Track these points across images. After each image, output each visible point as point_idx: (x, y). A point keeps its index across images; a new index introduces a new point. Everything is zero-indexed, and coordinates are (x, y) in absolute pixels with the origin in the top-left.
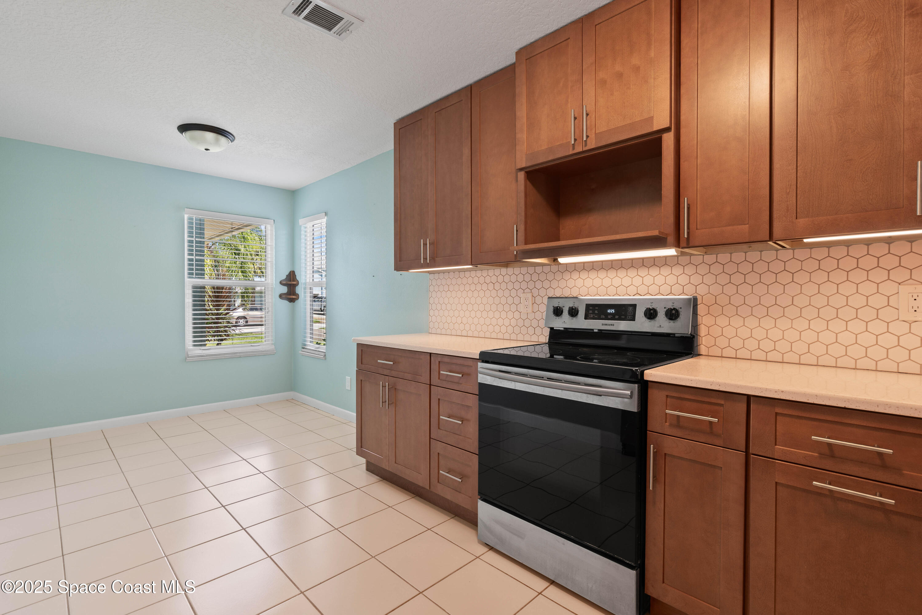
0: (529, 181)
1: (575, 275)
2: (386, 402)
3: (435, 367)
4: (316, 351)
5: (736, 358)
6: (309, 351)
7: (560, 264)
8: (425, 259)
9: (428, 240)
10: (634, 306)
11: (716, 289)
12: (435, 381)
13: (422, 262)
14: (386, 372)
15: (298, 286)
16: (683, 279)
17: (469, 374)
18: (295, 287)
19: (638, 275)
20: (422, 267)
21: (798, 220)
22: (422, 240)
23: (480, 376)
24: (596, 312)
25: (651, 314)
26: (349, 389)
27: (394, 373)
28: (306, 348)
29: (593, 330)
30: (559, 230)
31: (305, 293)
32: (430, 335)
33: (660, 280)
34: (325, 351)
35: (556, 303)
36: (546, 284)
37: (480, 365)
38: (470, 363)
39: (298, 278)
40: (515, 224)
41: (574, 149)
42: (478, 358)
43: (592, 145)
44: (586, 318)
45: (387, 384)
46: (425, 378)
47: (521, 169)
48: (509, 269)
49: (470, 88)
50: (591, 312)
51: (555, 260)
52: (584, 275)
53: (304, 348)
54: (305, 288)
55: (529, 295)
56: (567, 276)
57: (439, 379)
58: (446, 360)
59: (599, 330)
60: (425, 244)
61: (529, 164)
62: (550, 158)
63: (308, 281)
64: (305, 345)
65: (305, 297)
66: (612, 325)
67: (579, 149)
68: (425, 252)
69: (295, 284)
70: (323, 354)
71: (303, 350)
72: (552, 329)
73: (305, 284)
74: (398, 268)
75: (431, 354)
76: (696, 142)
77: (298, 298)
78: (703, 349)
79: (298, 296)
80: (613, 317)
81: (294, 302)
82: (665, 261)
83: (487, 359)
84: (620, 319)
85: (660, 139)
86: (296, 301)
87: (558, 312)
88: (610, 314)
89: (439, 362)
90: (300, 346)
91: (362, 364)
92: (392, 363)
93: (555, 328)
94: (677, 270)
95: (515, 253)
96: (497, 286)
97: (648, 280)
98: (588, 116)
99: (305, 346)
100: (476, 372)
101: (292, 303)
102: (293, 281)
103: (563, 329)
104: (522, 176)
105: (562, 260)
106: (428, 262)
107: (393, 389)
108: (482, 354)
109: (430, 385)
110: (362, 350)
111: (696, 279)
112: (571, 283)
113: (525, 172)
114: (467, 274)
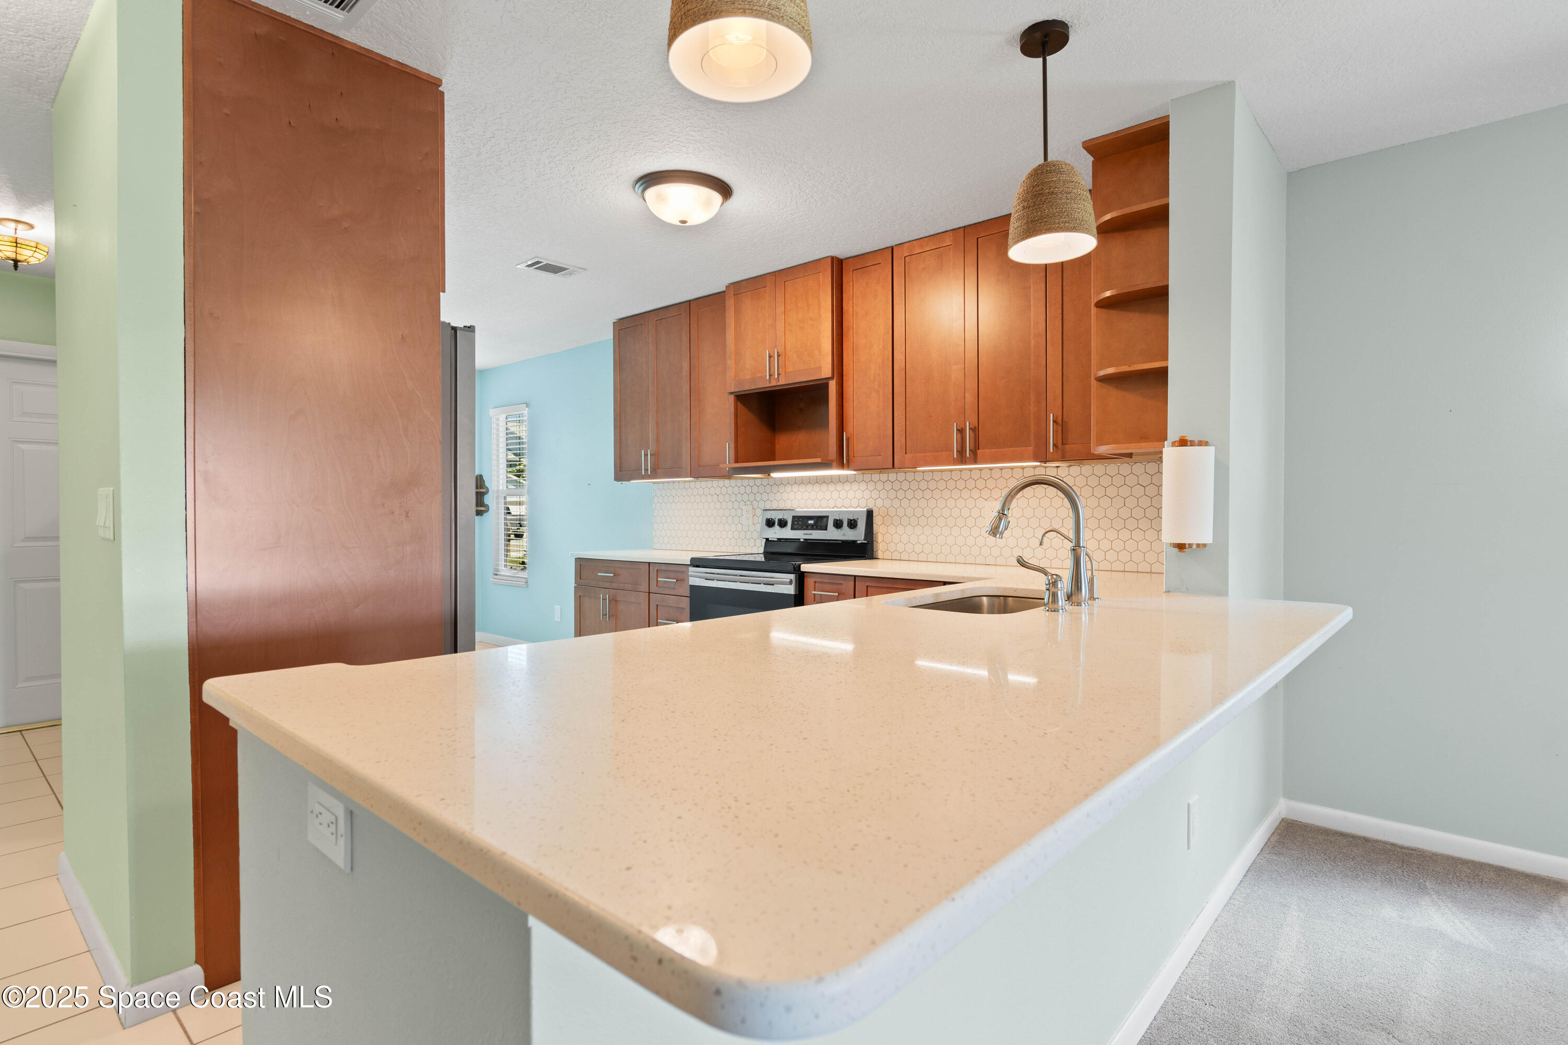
0: (740, 402)
1: (788, 488)
2: (606, 615)
3: (653, 575)
4: (514, 577)
5: (900, 560)
6: (504, 578)
7: (773, 478)
8: (646, 470)
9: (649, 451)
10: (827, 517)
11: (888, 503)
12: (654, 588)
13: (643, 473)
14: (607, 585)
15: (488, 494)
16: (867, 494)
17: (683, 580)
18: (484, 496)
19: (836, 489)
20: (643, 478)
21: (907, 455)
22: (643, 451)
23: (691, 579)
24: (800, 523)
25: (838, 524)
26: (558, 620)
27: (615, 586)
28: (499, 575)
29: (799, 539)
30: (775, 444)
31: (498, 503)
32: (655, 550)
33: (851, 494)
34: (526, 577)
35: (770, 515)
36: (765, 497)
37: (691, 569)
38: (684, 569)
39: (487, 484)
40: (727, 442)
41: (770, 382)
42: (689, 563)
43: (782, 381)
44: (792, 529)
45: (608, 595)
46: (644, 587)
47: (731, 393)
48: (731, 481)
49: (689, 302)
50: (796, 523)
51: (769, 475)
52: (795, 488)
53: (497, 575)
54: (498, 498)
55: (750, 507)
56: (782, 488)
57: (657, 586)
58: (663, 567)
59: (804, 539)
60: (646, 455)
61: (737, 390)
62: (753, 387)
63: (501, 488)
64: (498, 570)
65: (498, 508)
66: (810, 534)
67: (774, 383)
68: (646, 462)
69: (484, 492)
70: (524, 580)
71: (496, 577)
72: (767, 539)
73: (498, 491)
74: (617, 478)
75: (649, 563)
76: (852, 388)
77: (487, 511)
78: (880, 554)
79: (487, 507)
80: (813, 527)
81: (482, 515)
82: (847, 480)
83: (697, 564)
84: (817, 529)
85: (827, 384)
86: (485, 514)
87: (770, 523)
88: (810, 525)
89: (657, 570)
90: (491, 572)
91: (580, 579)
92: (612, 575)
93: (770, 539)
94: (855, 486)
95: (728, 469)
96: (721, 497)
97: (843, 494)
98: (780, 357)
99: (498, 572)
100: (688, 576)
101: (479, 516)
102: (480, 488)
103: (776, 540)
104: (732, 398)
105: (774, 475)
106: (649, 473)
107: (614, 601)
108: (693, 560)
109: (649, 593)
110: (580, 565)
111: (875, 494)
112: (785, 496)
113: (735, 396)
114: (687, 485)
